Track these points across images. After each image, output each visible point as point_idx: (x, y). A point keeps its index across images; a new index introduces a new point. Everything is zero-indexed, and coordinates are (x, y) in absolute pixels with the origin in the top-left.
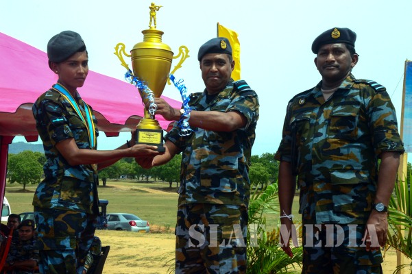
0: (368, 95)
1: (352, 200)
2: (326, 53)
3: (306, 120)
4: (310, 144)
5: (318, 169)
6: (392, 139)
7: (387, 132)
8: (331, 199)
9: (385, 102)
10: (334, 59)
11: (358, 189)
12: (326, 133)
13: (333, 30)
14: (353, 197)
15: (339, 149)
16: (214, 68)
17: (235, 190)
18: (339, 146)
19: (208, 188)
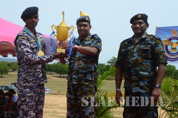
0: (154, 41)
1: (147, 83)
2: (136, 24)
3: (129, 51)
4: (130, 60)
5: (134, 70)
6: (163, 59)
7: (161, 55)
8: (139, 82)
9: (160, 44)
10: (139, 26)
11: (150, 79)
12: (137, 56)
13: (138, 15)
14: (147, 82)
15: (142, 62)
16: (83, 28)
17: (93, 79)
18: (142, 61)
19: (82, 78)
